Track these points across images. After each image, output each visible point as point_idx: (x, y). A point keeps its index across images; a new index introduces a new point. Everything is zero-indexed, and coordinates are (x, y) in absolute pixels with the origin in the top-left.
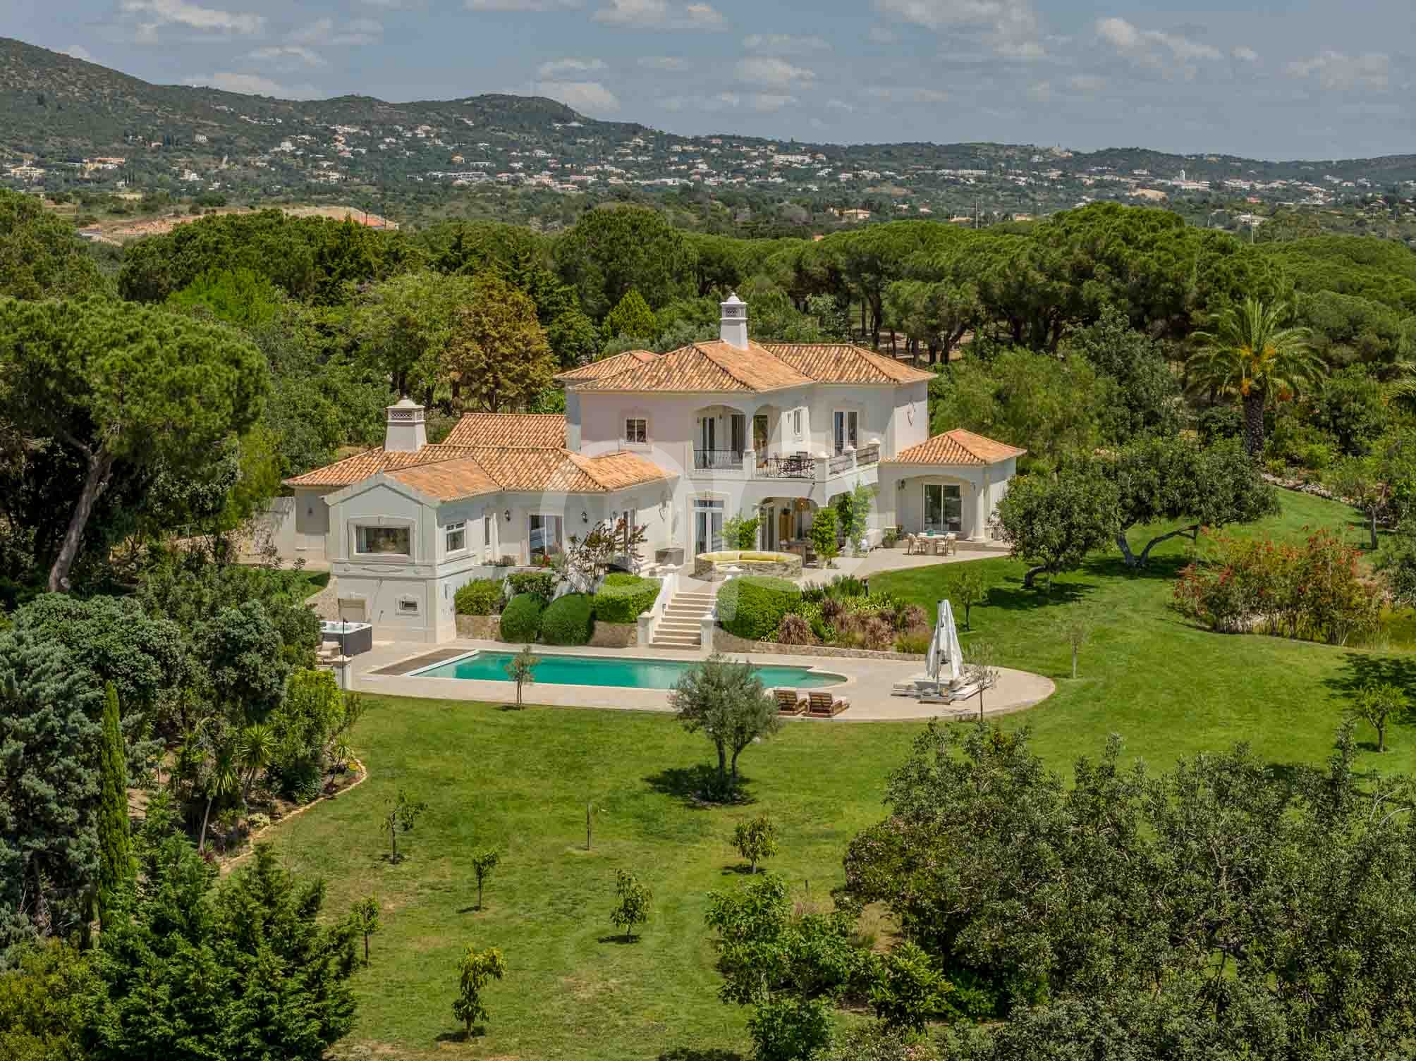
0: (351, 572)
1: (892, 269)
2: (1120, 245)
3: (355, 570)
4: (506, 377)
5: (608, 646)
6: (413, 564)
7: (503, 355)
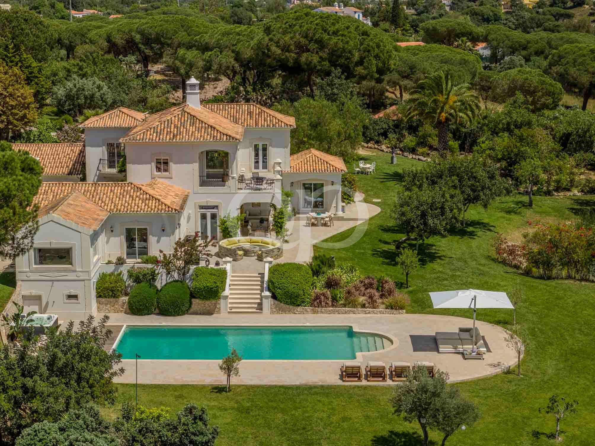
0: (31, 278)
1: (169, 42)
2: (322, 33)
3: (33, 276)
4: (14, 119)
5: (200, 314)
6: (75, 271)
7: (12, 106)
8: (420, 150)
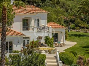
8: (76, 28)
